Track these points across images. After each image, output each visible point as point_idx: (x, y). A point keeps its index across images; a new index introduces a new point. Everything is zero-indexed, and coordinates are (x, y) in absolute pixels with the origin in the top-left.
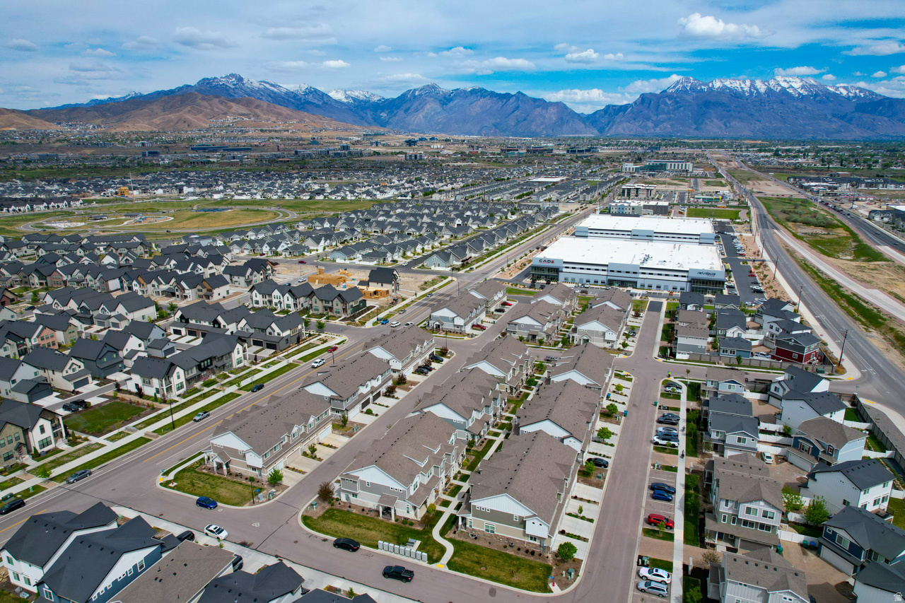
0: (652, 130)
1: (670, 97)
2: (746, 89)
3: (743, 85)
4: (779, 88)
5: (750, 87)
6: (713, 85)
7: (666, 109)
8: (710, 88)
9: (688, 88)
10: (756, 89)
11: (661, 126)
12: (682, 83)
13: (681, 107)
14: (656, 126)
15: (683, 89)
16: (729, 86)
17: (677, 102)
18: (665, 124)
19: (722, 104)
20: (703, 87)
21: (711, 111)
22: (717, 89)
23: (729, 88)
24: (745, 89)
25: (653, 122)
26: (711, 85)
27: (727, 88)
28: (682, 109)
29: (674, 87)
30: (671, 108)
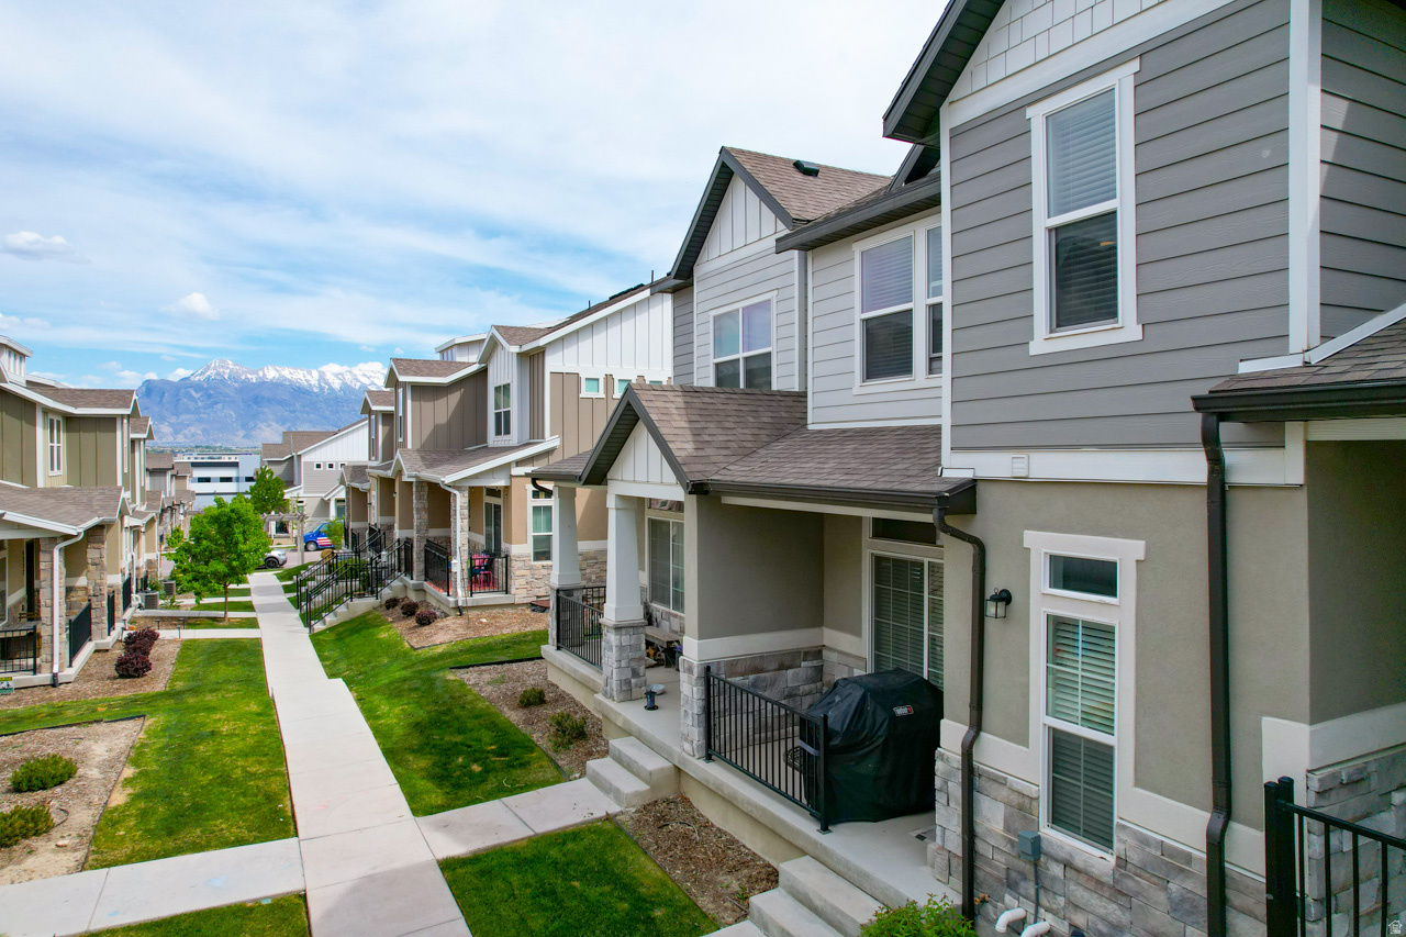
0: (171, 439)
1: (198, 387)
2: (314, 382)
3: (309, 377)
4: (359, 384)
5: (319, 381)
6: (264, 374)
7: (192, 405)
8: (260, 378)
9: (226, 377)
10: (327, 383)
11: (186, 432)
12: (215, 368)
13: (216, 403)
14: (176, 432)
15: (218, 378)
16: (289, 377)
17: (210, 396)
18: (192, 429)
19: (281, 402)
20: (249, 376)
21: (266, 410)
22: (271, 381)
23: (290, 381)
24: (312, 383)
25: (171, 425)
26: (261, 374)
27: (286, 379)
28: (220, 406)
29: (202, 373)
30: (200, 404)
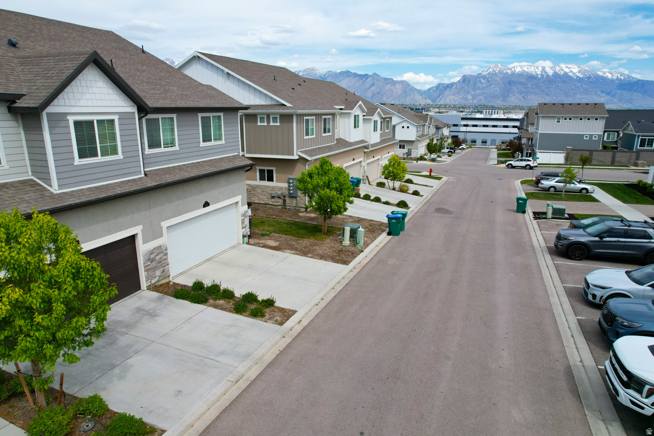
0: (471, 101)
1: (484, 77)
3: (536, 70)
4: (563, 72)
5: (542, 72)
6: (515, 70)
7: (481, 86)
8: (512, 71)
9: (497, 72)
10: (545, 72)
11: (478, 98)
12: (492, 68)
13: (491, 85)
14: (474, 98)
15: (494, 72)
16: (527, 70)
17: (489, 81)
18: (480, 97)
19: (522, 83)
20: (508, 71)
21: (513, 87)
22: (518, 73)
23: (527, 72)
24: (538, 73)
25: (472, 95)
27: (525, 72)
28: (493, 86)
29: (487, 71)
30: (484, 85)
